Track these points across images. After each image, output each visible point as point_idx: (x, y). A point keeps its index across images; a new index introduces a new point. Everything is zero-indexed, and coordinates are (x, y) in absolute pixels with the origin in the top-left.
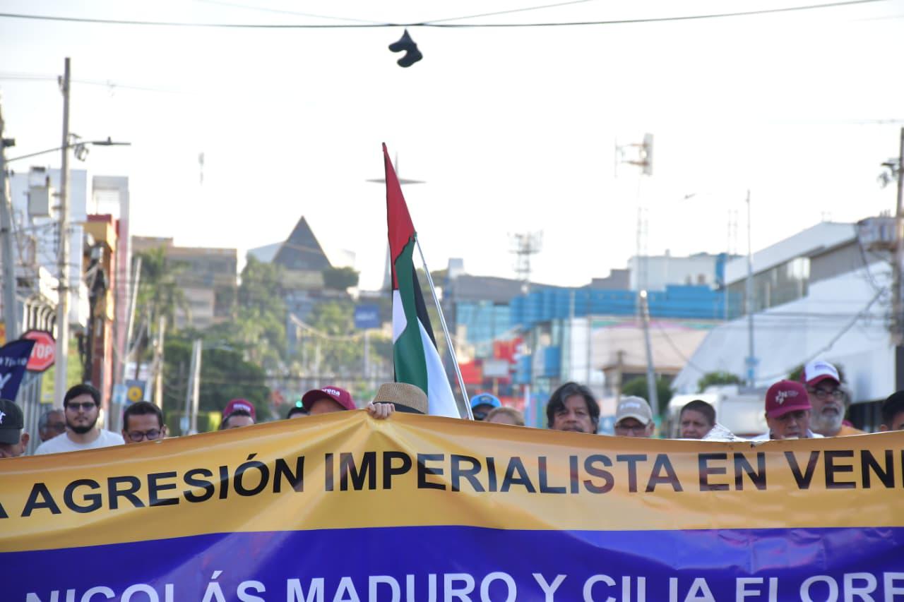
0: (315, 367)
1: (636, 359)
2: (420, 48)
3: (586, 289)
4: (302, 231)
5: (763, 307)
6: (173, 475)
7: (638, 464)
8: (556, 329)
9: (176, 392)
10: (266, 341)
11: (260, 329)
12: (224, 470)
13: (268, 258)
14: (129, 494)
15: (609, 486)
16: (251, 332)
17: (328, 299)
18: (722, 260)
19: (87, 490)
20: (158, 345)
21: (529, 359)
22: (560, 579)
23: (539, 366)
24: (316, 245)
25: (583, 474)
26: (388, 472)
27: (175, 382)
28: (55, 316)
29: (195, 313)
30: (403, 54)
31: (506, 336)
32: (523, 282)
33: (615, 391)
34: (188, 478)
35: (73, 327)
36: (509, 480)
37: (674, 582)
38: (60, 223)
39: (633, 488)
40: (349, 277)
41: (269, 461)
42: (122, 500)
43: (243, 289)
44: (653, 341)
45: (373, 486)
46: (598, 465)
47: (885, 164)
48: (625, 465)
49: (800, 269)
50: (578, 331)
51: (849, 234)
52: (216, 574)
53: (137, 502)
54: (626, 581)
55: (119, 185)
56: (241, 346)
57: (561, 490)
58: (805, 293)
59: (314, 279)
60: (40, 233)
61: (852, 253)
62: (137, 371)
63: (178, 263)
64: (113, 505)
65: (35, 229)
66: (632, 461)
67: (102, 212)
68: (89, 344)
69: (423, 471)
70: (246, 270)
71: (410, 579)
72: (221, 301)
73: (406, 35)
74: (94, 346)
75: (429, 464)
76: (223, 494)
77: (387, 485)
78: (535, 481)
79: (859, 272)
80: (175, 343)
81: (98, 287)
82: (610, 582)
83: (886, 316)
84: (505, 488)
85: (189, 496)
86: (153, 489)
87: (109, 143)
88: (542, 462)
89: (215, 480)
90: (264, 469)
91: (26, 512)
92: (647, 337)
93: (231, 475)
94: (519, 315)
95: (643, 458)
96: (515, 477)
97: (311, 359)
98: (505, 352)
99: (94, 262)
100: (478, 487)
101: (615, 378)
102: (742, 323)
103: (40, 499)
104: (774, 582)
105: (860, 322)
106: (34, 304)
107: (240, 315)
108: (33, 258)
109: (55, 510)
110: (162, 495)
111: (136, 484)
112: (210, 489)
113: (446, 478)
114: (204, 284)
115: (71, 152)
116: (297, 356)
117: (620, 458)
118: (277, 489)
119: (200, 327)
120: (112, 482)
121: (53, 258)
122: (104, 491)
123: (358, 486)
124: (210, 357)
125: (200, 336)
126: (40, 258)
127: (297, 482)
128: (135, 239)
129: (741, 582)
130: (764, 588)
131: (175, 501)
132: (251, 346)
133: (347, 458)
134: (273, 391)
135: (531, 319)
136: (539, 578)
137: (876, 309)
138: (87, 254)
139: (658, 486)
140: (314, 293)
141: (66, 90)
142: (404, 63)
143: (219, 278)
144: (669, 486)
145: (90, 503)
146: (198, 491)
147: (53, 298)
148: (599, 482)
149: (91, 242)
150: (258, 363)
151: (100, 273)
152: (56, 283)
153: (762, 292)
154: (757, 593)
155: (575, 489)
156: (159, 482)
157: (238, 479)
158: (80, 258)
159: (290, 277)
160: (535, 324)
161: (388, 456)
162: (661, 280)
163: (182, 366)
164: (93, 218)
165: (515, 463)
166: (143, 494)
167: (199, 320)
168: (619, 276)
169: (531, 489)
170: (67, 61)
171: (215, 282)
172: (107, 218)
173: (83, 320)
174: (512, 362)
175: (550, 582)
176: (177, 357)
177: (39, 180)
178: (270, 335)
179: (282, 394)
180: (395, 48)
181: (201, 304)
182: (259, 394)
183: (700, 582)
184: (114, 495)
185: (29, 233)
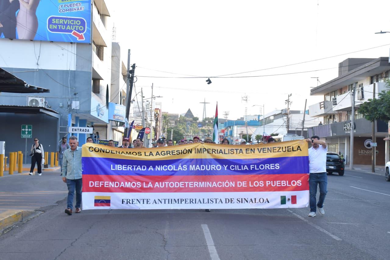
0: (191, 134)
1: (245, 133)
2: (211, 81)
3: (236, 121)
4: (189, 111)
5: (266, 124)
6: (175, 151)
7: (238, 150)
8: (231, 128)
9: (169, 138)
10: (183, 129)
11: (182, 127)
12: (181, 150)
13: (183, 116)
14: (169, 153)
15: (234, 153)
16: (181, 128)
17: (193, 122)
18: (259, 116)
19: (164, 152)
20: (166, 130)
21: (227, 132)
22: (227, 166)
23: (229, 134)
24: (192, 113)
25: (230, 152)
26: (203, 151)
27: (168, 136)
28: (150, 125)
29: (172, 125)
30: (208, 82)
31: (223, 129)
32: (226, 120)
33: (241, 138)
34: (177, 151)
35: (153, 127)
36: (220, 152)
37: (242, 166)
38: (151, 110)
39: (237, 153)
40: (197, 119)
41: (188, 149)
42: (168, 154)
43: (180, 121)
44: (248, 130)
45: (201, 153)
46: (232, 150)
47: (286, 101)
48: (236, 150)
49: (272, 118)
50: (235, 128)
51: (280, 112)
52: (180, 164)
53: (170, 154)
54: (236, 166)
55: (160, 104)
56: (179, 130)
57: (227, 154)
58: (273, 122)
59: (191, 119)
60: (148, 112)
61: (281, 115)
62: (163, 134)
63: (169, 116)
64: (167, 155)
65: (147, 111)
66: (237, 150)
67: (157, 108)
68: (155, 130)
69: (208, 151)
70: (180, 117)
71: (207, 166)
72: (176, 123)
73: (209, 79)
74: (156, 130)
75: (209, 150)
76: (181, 154)
77: (203, 153)
78: (223, 152)
79: (282, 118)
80: (168, 129)
81: (157, 120)
82: (234, 166)
83: (286, 126)
84: (219, 153)
85: (177, 154)
86: (172, 153)
87: (159, 97)
88: (225, 150)
89: (180, 152)
90: (187, 150)
91: (156, 155)
92: (247, 129)
93: (182, 151)
94: (225, 125)
95: (238, 149)
96: (221, 152)
97: (191, 132)
98: (223, 131)
99: (156, 116)
100: (215, 153)
101: (241, 136)
102: (263, 126)
103: (151, 154)
104: (256, 166)
105: (282, 126)
106: (147, 123)
107: (179, 125)
108: (147, 116)
109: (160, 155)
110: (173, 154)
111: (170, 152)
112: (180, 153)
113: (211, 152)
114: (173, 120)
115: (153, 98)
116: (189, 132)
117: (235, 149)
118: (188, 153)
119: (172, 127)
120: (167, 152)
121: (150, 116)
122: (166, 153)
123: (199, 153)
124: (174, 132)
125: (173, 128)
126: (148, 116)
127: (191, 152)
128: (162, 112)
129: (251, 166)
130: (254, 166)
131: (175, 154)
132: (180, 130)
133: (198, 149)
134: (184, 137)
135: (227, 126)
136: (224, 166)
137: (284, 124)
138: (155, 115)
139: (240, 153)
140: (191, 121)
141: (152, 88)
142: (208, 83)
143: (176, 119)
144: (242, 153)
145: (164, 154)
146: (178, 153)
147: (150, 122)
148: (232, 153)
149: (156, 113)
150: (182, 133)
151: (157, 118)
152: (150, 120)
153: (266, 121)
154: (253, 167)
155: (229, 154)
156: (173, 152)
157: (183, 152)
158: (154, 116)
159: (187, 119)
160: (228, 127)
161: (203, 149)
162: (249, 119)
163: (170, 133)
164: (156, 109)
165: (221, 150)
166: (171, 153)
167: (173, 126)
168: (242, 118)
169: (223, 153)
170: (153, 84)
171: (175, 119)
172: (158, 109)
173: (155, 126)
174: (224, 133)
175: (226, 166)
176: (169, 132)
177: (148, 103)
178: (184, 128)
179: (186, 138)
180: (207, 81)
181: (173, 123)
182: (182, 138)
183: (246, 166)
184: (167, 153)
185: (146, 112)
